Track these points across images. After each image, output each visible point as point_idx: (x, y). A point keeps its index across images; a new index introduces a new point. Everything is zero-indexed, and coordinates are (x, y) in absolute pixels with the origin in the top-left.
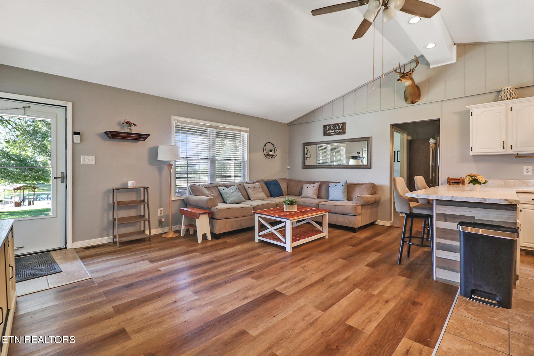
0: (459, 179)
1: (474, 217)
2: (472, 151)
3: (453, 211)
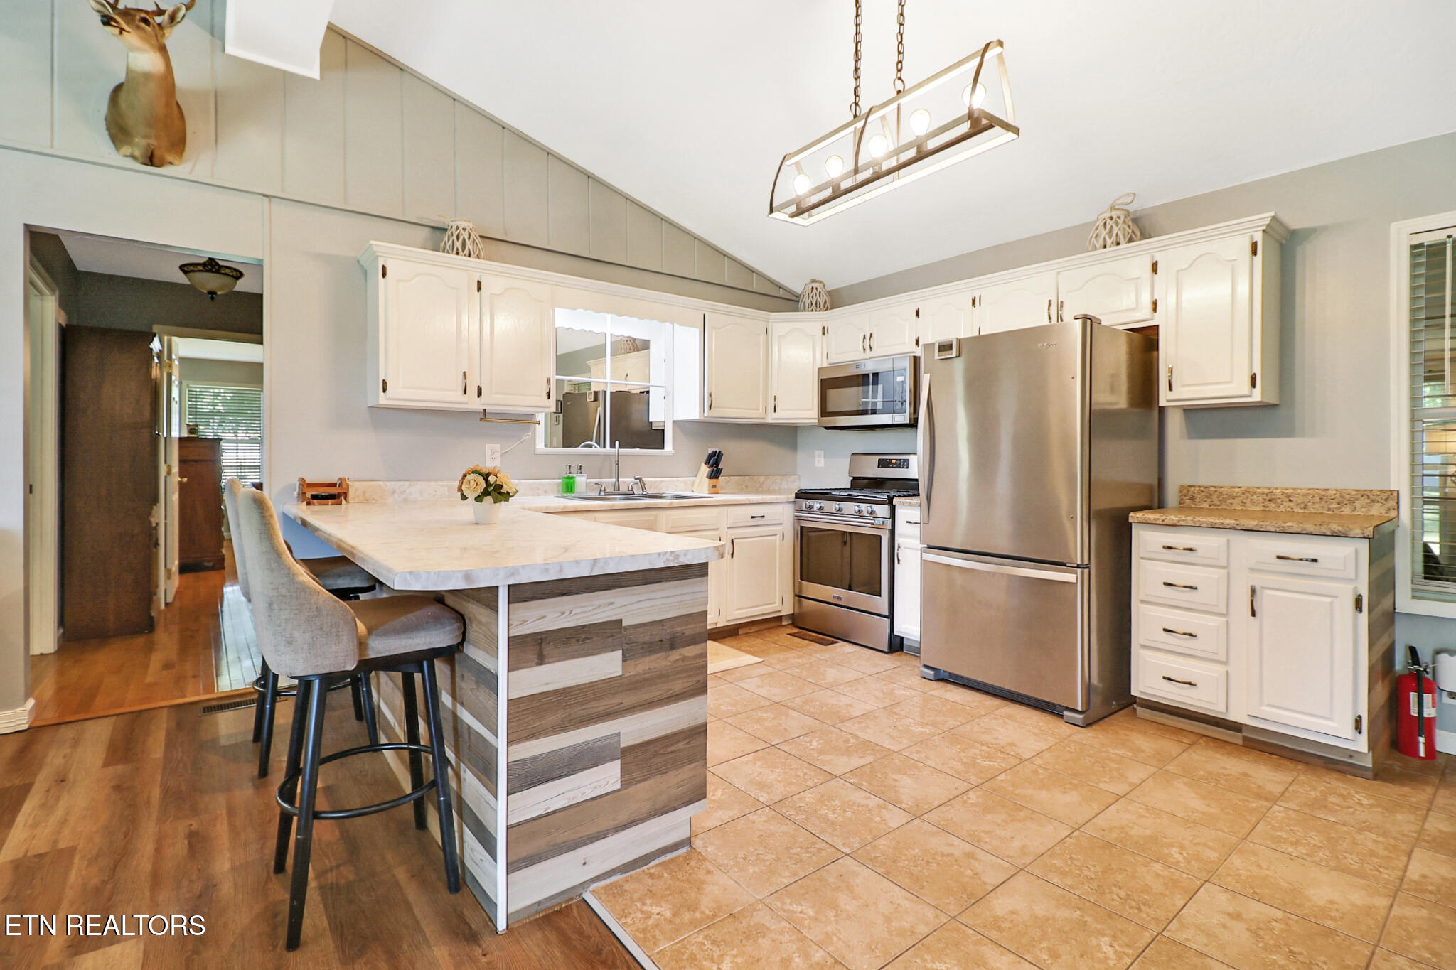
0: (334, 485)
1: (620, 621)
2: (384, 390)
3: (563, 613)
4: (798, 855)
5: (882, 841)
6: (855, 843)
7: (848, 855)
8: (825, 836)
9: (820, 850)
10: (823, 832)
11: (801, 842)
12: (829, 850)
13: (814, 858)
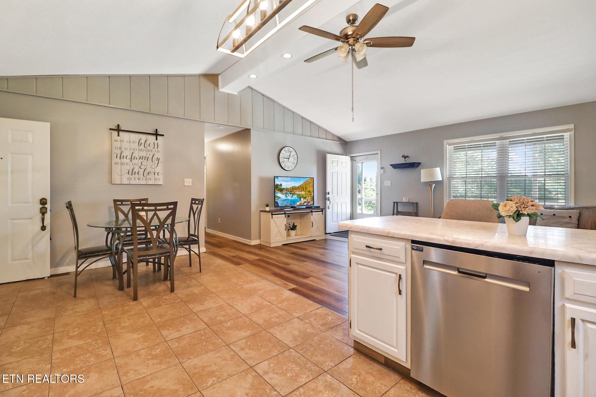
4: (311, 347)
5: (275, 354)
6: (287, 353)
7: (291, 348)
8: (299, 356)
9: (302, 350)
10: (299, 358)
11: (309, 353)
12: (298, 350)
13: (305, 346)
